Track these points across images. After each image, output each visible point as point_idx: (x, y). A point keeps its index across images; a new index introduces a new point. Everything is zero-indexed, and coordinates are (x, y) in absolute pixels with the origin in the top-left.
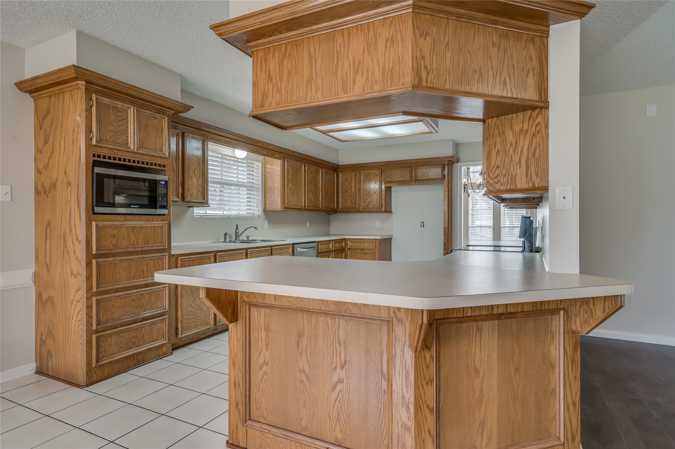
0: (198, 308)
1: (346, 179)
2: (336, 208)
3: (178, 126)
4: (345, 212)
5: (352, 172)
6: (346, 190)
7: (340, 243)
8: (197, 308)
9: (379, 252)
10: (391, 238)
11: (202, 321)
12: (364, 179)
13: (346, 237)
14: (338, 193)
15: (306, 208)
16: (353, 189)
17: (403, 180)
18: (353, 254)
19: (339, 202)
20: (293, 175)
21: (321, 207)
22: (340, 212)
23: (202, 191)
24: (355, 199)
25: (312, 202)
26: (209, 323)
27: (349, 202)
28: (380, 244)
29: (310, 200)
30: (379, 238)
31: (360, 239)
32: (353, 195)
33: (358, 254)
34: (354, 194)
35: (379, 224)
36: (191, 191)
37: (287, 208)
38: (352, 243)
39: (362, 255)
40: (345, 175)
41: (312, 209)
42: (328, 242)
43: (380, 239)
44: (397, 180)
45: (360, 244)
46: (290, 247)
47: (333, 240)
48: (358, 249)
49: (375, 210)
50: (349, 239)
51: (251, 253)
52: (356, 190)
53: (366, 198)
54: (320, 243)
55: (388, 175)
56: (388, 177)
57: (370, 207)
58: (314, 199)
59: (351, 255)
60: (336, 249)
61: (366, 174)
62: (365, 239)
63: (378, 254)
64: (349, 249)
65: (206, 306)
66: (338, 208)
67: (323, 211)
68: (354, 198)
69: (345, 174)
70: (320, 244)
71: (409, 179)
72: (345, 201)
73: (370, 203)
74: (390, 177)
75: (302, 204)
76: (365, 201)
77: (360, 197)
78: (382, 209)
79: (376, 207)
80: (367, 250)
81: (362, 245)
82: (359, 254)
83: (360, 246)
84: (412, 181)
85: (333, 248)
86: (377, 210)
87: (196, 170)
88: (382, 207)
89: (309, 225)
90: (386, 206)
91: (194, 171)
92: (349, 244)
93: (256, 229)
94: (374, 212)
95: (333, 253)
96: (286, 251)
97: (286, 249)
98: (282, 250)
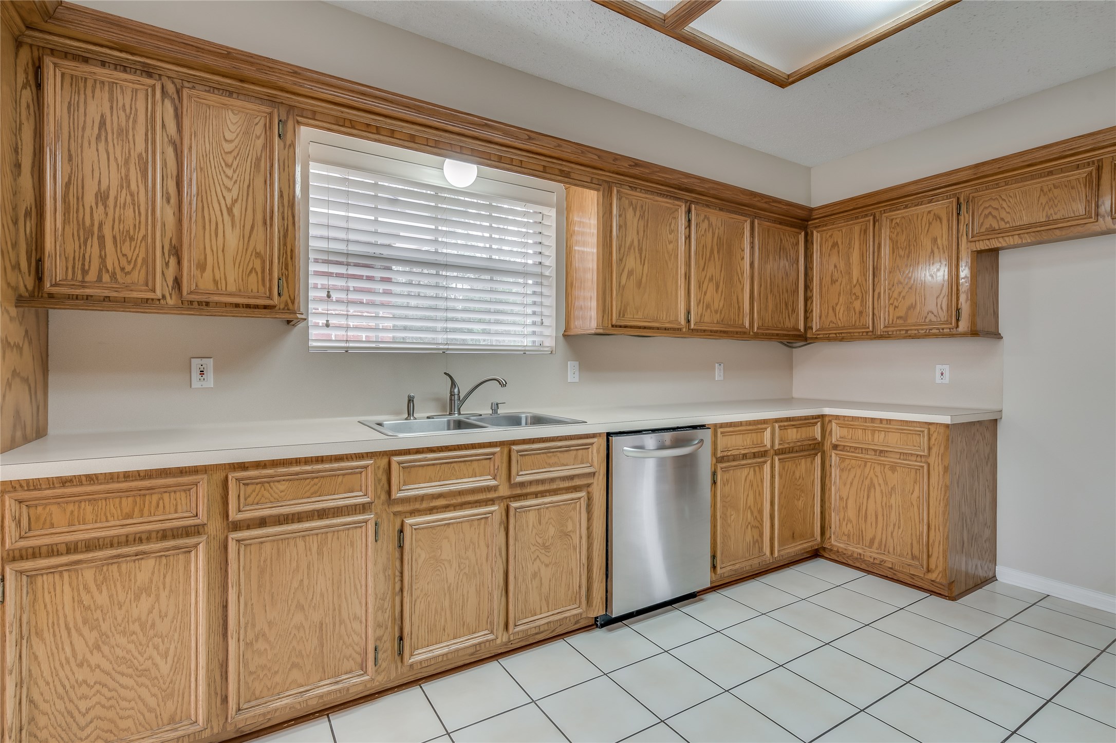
0: (123, 668)
1: (835, 244)
2: (801, 327)
3: (155, 67)
4: (828, 339)
5: (851, 225)
6: (834, 278)
7: (804, 429)
8: (119, 669)
9: (946, 469)
10: (996, 420)
11: (147, 715)
12: (890, 239)
13: (827, 411)
14: (807, 287)
15: (692, 326)
16: (856, 273)
17: (1055, 217)
18: (847, 462)
19: (812, 311)
20: (641, 233)
21: (747, 325)
22: (816, 339)
23: (263, 271)
24: (862, 301)
25: (716, 312)
26: (189, 717)
27: (841, 310)
28: (948, 440)
29: (708, 306)
30: (946, 419)
31: (873, 420)
32: (857, 290)
33: (865, 466)
34: (858, 286)
35: (947, 374)
36: (216, 270)
37: (616, 326)
38: (846, 430)
39: (878, 468)
40: (831, 236)
41: (716, 332)
42: (758, 426)
43: (947, 426)
44: (1026, 220)
45: (873, 435)
46: (592, 444)
47: (777, 420)
48: (867, 449)
49: (931, 329)
50: (837, 417)
51: (406, 468)
52: (864, 273)
53: (900, 293)
54: (722, 430)
55: (986, 212)
56: (986, 216)
57: (911, 320)
58: (721, 305)
59: (842, 466)
60: (787, 446)
61: (898, 221)
62: (889, 421)
63: (941, 473)
64: (835, 447)
65: (170, 659)
66: (807, 328)
67: (757, 336)
68: (857, 298)
69: (829, 234)
70: (722, 433)
71: (1082, 212)
72: (831, 309)
73: (912, 307)
74: (995, 217)
75: (677, 316)
76: (896, 303)
77: (879, 294)
78: (957, 326)
79: (934, 319)
80: (898, 456)
81: (880, 438)
82: (869, 464)
83: (873, 441)
84: (1097, 215)
85: (777, 442)
86: (938, 329)
87: (237, 206)
88: (958, 320)
89: (722, 374)
90: (973, 315)
91: (230, 211)
92: (837, 433)
93: (503, 385)
94: (927, 335)
95: (776, 458)
96: (576, 457)
97: (575, 452)
98: (559, 454)
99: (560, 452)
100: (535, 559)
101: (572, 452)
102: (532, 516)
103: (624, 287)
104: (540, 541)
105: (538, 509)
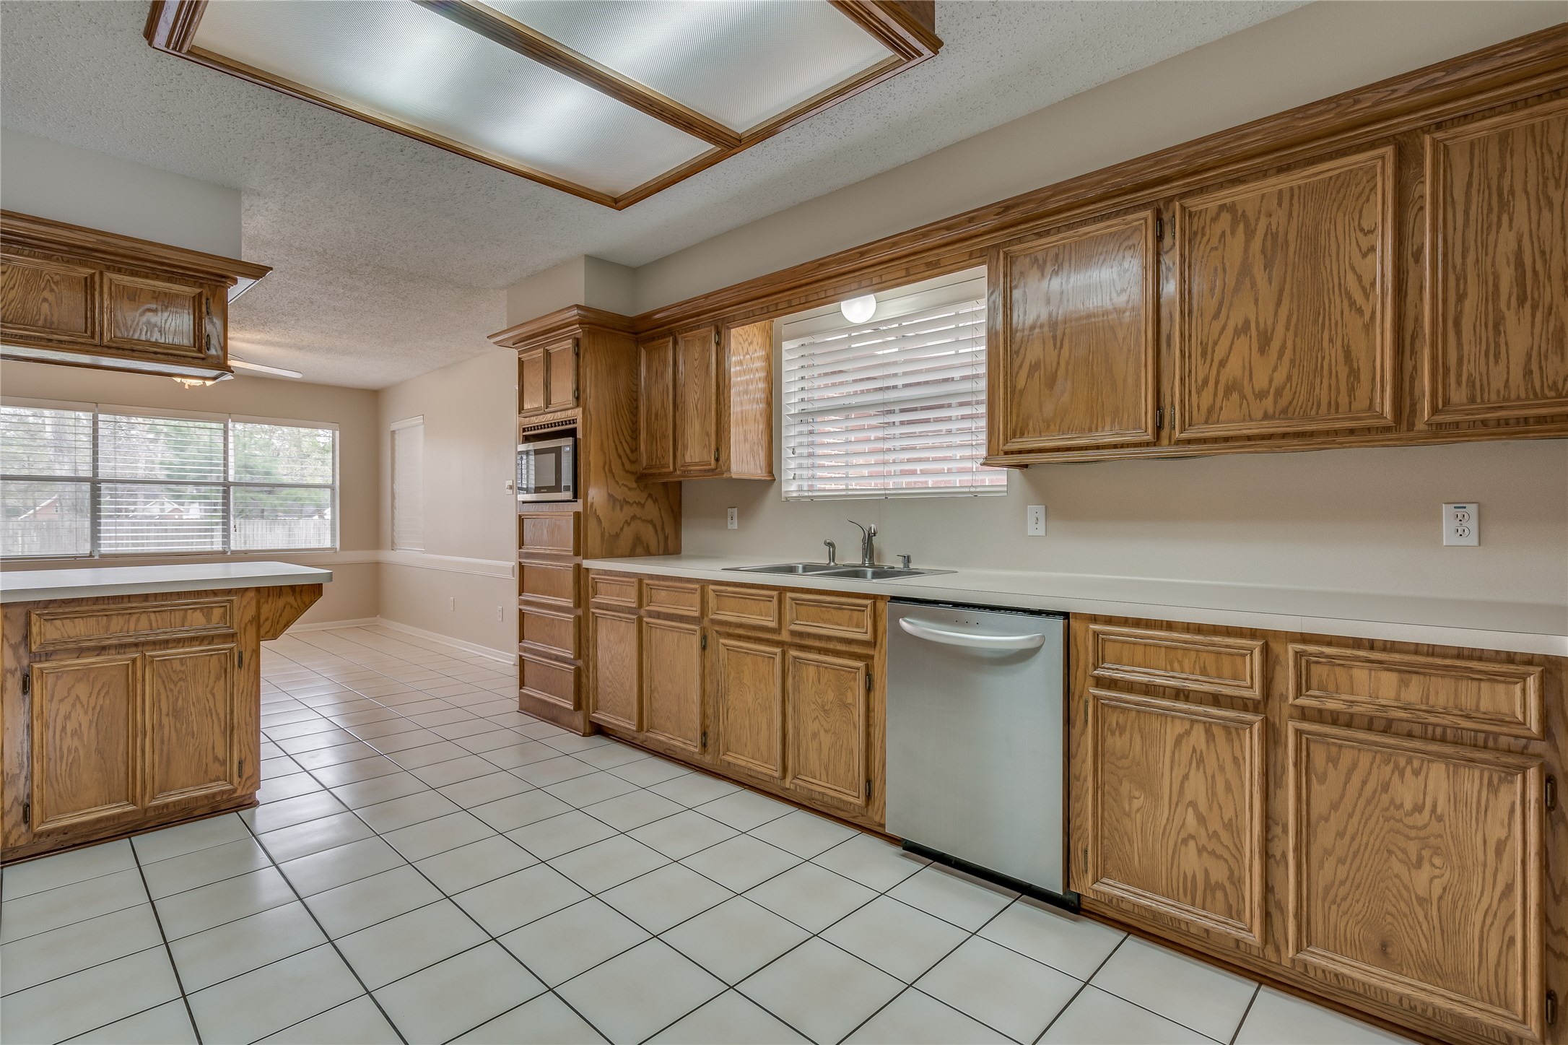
3: (669, 329)
8: (616, 678)
11: (623, 709)
23: (710, 446)
26: (633, 720)
46: (865, 606)
91: (696, 406)
96: (850, 618)
97: (849, 612)
98: (832, 611)
99: (834, 608)
100: (815, 719)
101: (846, 611)
102: (812, 671)
103: (1022, 392)
104: (819, 701)
105: (817, 666)
